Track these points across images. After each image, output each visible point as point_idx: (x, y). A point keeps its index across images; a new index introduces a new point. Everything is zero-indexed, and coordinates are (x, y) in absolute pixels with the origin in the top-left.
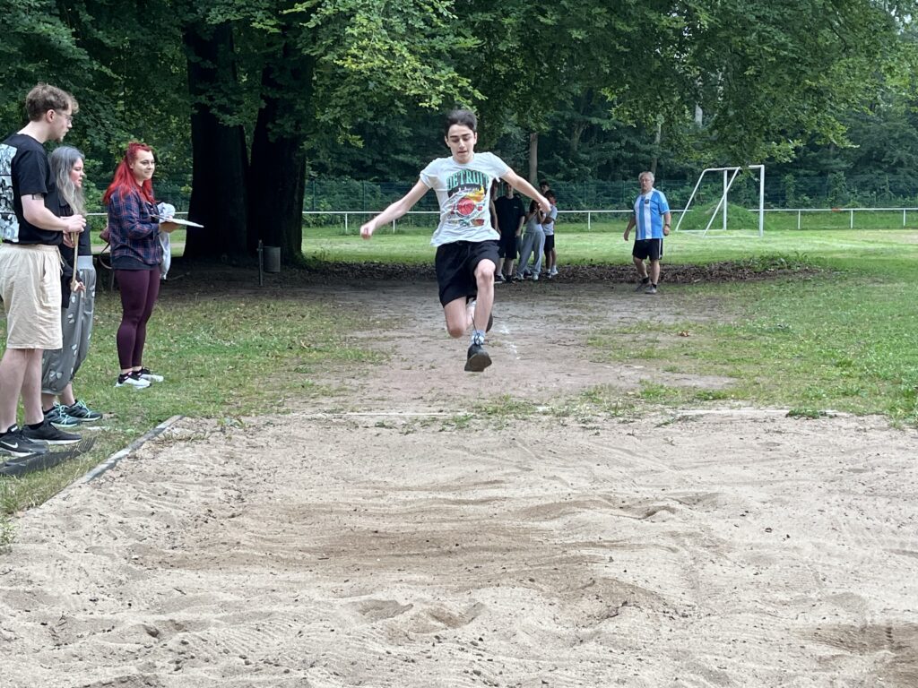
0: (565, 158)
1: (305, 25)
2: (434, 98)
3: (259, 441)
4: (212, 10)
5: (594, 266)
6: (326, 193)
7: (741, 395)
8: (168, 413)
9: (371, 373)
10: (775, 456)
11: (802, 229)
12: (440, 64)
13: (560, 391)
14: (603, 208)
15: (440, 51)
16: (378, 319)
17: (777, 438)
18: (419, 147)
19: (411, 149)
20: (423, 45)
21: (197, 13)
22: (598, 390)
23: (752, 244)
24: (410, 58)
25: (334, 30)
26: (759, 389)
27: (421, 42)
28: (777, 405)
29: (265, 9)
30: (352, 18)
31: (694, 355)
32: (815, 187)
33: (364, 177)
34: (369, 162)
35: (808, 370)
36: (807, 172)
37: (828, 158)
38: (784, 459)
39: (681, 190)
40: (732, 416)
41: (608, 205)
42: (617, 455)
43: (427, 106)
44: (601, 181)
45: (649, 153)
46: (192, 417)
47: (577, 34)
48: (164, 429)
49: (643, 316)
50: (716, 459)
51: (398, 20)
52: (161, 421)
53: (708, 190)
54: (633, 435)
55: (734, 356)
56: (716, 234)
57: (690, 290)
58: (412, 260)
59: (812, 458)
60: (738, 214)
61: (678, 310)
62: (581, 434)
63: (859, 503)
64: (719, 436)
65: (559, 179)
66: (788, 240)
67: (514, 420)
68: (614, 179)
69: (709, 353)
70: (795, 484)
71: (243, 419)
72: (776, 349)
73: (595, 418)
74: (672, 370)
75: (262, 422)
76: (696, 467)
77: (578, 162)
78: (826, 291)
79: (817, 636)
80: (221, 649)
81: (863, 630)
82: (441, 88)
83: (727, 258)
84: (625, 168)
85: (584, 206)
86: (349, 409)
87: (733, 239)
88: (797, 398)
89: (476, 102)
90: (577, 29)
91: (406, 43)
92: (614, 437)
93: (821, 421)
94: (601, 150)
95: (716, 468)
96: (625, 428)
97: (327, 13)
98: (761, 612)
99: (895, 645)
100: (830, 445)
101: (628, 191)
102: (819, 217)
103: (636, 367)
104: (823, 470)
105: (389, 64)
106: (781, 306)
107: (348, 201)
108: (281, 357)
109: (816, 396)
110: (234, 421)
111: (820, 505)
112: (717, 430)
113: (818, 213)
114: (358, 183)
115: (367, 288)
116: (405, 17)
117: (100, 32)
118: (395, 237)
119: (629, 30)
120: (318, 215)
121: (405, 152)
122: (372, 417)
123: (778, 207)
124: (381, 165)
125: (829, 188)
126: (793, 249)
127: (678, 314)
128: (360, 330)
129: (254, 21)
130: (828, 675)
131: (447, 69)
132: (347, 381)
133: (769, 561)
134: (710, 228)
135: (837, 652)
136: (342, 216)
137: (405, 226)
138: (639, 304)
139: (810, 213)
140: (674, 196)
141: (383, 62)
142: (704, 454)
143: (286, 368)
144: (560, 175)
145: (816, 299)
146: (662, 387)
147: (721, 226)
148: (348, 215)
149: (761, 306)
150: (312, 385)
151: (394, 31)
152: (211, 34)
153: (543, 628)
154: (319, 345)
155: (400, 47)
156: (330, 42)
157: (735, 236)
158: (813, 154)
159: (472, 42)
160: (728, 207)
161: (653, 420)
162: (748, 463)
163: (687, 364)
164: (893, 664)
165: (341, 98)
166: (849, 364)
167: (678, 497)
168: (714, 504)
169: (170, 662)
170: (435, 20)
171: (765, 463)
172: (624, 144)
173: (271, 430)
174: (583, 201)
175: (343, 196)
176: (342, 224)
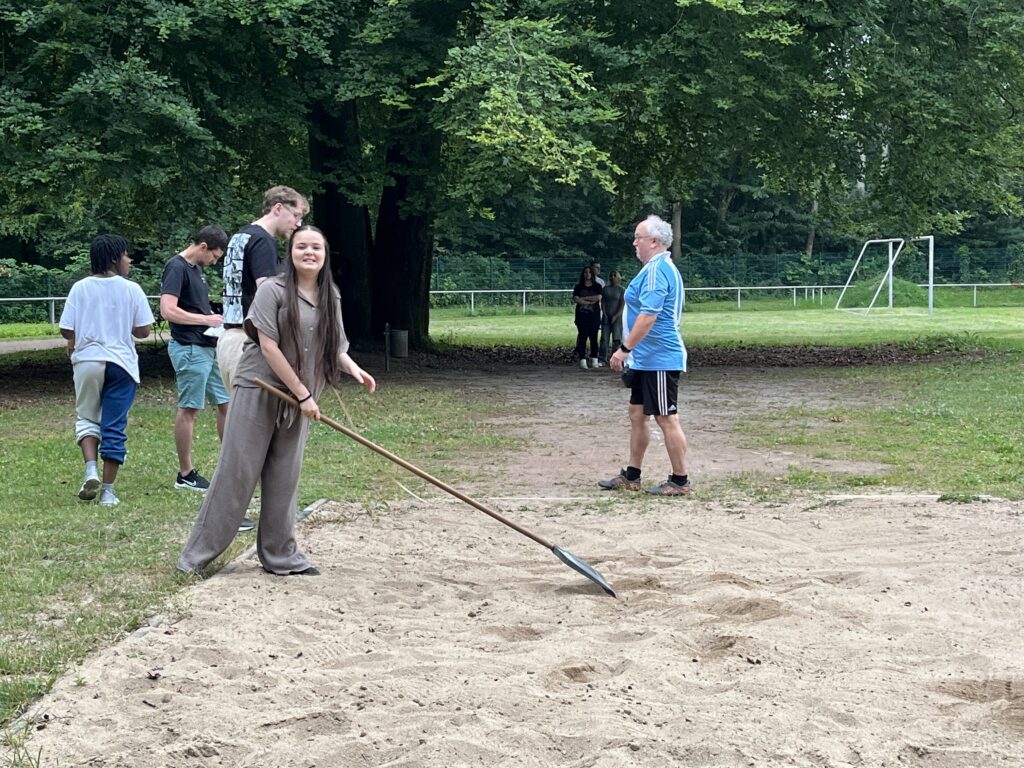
0: (712, 229)
1: (438, 99)
2: (571, 172)
3: (406, 522)
4: (341, 85)
5: (743, 348)
6: (450, 271)
7: (893, 480)
8: (312, 497)
9: (510, 459)
10: (924, 539)
11: (979, 306)
12: (578, 138)
13: (705, 476)
14: (754, 285)
15: (577, 124)
16: (514, 405)
17: (926, 522)
18: (550, 220)
19: (542, 222)
20: (559, 116)
21: (325, 89)
22: (745, 476)
23: (920, 323)
24: (546, 132)
25: (467, 105)
26: (913, 475)
27: (558, 115)
28: (930, 490)
29: (396, 84)
30: (486, 92)
31: (846, 441)
32: (992, 259)
33: (491, 252)
34: (497, 236)
35: (966, 455)
36: (984, 242)
37: (1006, 226)
38: (932, 542)
39: (842, 264)
40: (881, 501)
41: (760, 281)
42: (764, 538)
43: (563, 181)
44: (752, 255)
45: (805, 223)
46: (338, 501)
47: (722, 104)
48: (311, 512)
49: (796, 401)
50: (862, 542)
51: (534, 93)
52: (307, 505)
53: (872, 263)
54: (779, 519)
55: (889, 441)
56: (881, 312)
57: (847, 374)
58: (546, 342)
59: (961, 540)
60: (906, 290)
61: (833, 395)
62: (726, 518)
63: (1003, 583)
64: (868, 520)
65: (706, 253)
66: (960, 319)
67: (658, 505)
68: (766, 252)
69: (862, 439)
70: (941, 565)
71: (389, 503)
72: (934, 434)
73: (740, 503)
74: (822, 456)
75: (406, 506)
76: (843, 550)
77: (726, 233)
78: (994, 374)
79: (941, 688)
80: (397, 695)
81: (985, 685)
82: (579, 163)
83: (889, 338)
84: (778, 240)
85: (734, 282)
86: (491, 493)
87: (899, 317)
88: (952, 484)
89: (615, 176)
90: (723, 98)
91: (542, 117)
92: (759, 521)
93: (972, 506)
94: (751, 220)
95: (862, 550)
96: (771, 513)
97: (461, 87)
98: (891, 669)
99: (1012, 696)
100: (980, 529)
101: (783, 265)
102: (998, 293)
103: (786, 453)
104: (970, 553)
105: (524, 139)
106: (944, 390)
107: (474, 278)
108: (418, 444)
109: (971, 482)
110: (379, 505)
111: (963, 584)
112: (865, 514)
113: (997, 288)
114: (485, 260)
115: (498, 373)
116: (541, 90)
117: (225, 111)
118: (525, 318)
119: (778, 98)
120: (442, 295)
121: (535, 225)
122: (514, 501)
123: (952, 282)
124: (510, 239)
125: (1009, 259)
126: (962, 328)
127: (833, 399)
128: (496, 416)
129: (384, 97)
130: (947, 718)
131: (585, 143)
132: (487, 467)
133: (904, 629)
134: (874, 306)
135: (957, 700)
136: (468, 295)
137: (535, 306)
138: (792, 389)
139: (987, 288)
140: (835, 271)
141: (518, 137)
142: (851, 538)
143: (423, 454)
144: (706, 249)
145: (983, 383)
146: (811, 472)
147: (886, 303)
148: (475, 294)
149: (923, 390)
150: (451, 471)
151: (530, 105)
152: (339, 110)
153: (687, 680)
154: (456, 432)
155: (536, 121)
156: (463, 116)
157: (901, 314)
158: (990, 222)
159: (611, 114)
160: (894, 282)
161: (801, 505)
162: (896, 545)
163: (838, 451)
164: (1009, 710)
165: (473, 174)
166: (1011, 450)
167: (823, 576)
168: (856, 582)
169: (353, 705)
170: (572, 93)
171: (913, 546)
172: (777, 213)
173: (416, 514)
174: (733, 277)
175: (469, 274)
176: (468, 305)
